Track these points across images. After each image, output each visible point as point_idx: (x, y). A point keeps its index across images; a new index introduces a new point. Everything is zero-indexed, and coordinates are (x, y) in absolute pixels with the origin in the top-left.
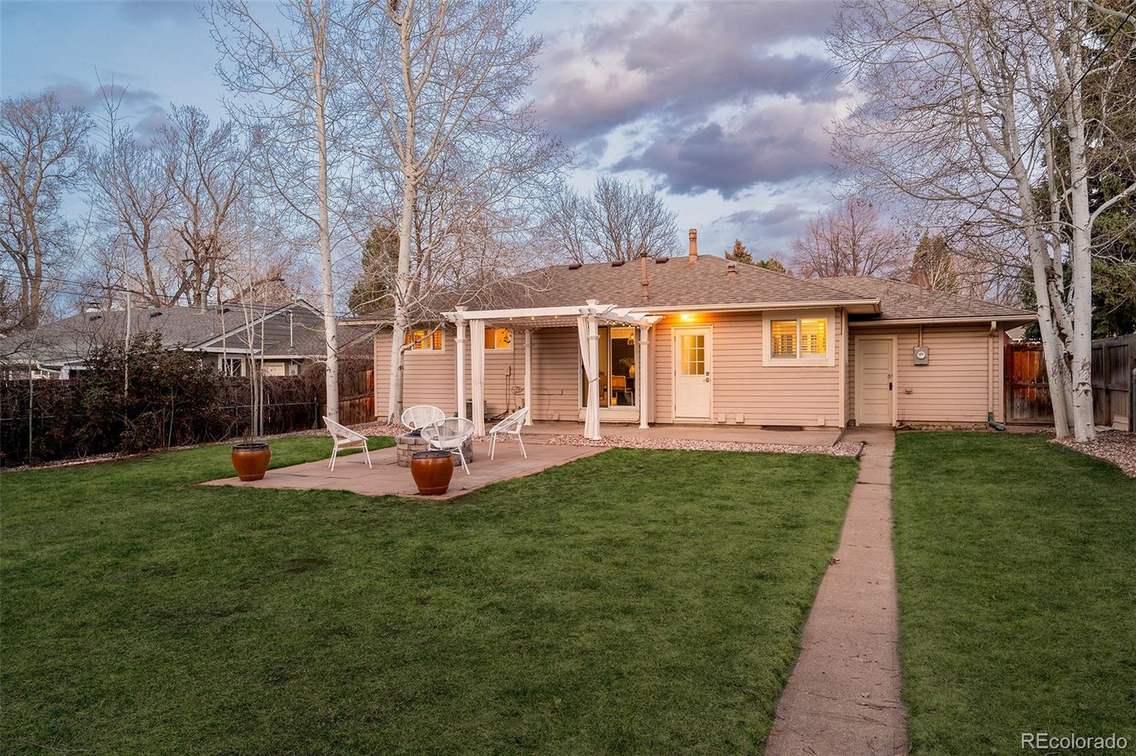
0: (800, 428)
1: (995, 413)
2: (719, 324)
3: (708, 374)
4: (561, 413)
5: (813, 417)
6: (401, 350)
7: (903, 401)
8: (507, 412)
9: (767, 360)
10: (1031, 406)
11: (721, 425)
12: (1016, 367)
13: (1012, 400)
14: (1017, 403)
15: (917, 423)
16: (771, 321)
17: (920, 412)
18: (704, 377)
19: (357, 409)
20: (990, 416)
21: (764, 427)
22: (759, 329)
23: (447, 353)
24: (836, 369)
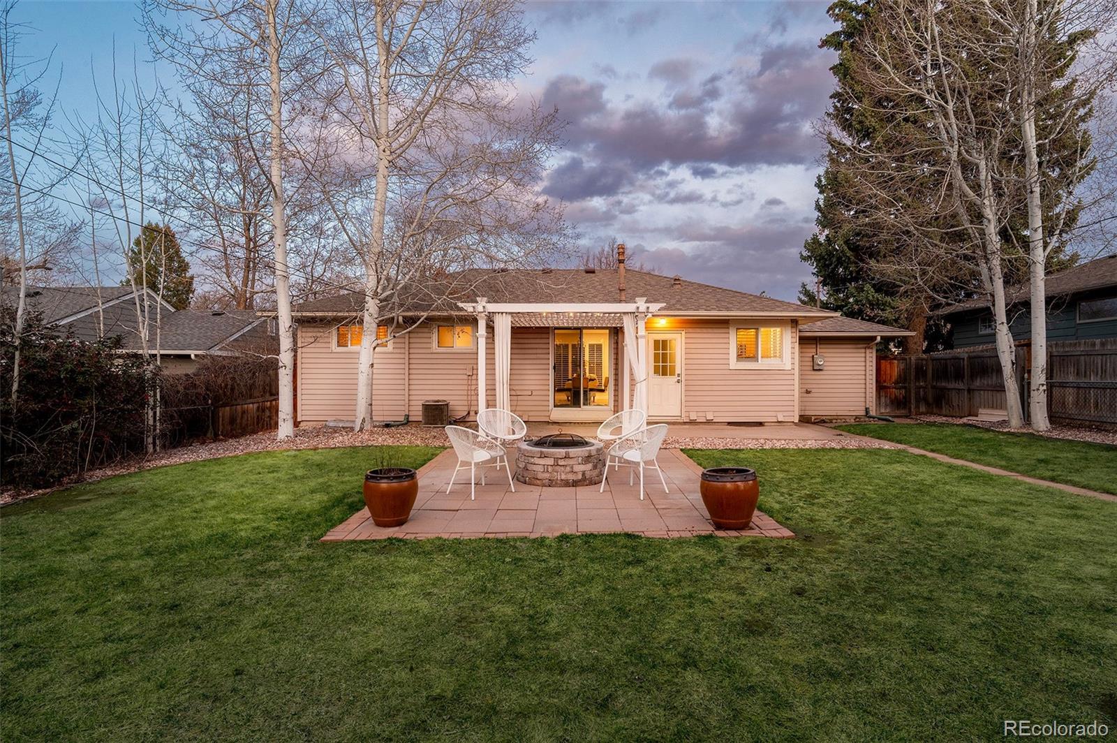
0: (761, 424)
1: (871, 409)
2: (690, 330)
3: (679, 375)
4: (531, 414)
5: (774, 414)
6: (374, 345)
7: (805, 400)
8: (469, 413)
9: (733, 363)
10: (892, 402)
11: (692, 422)
12: (882, 373)
13: (880, 398)
14: (883, 399)
15: (829, 417)
16: (737, 329)
17: (816, 408)
18: (675, 378)
19: (267, 413)
20: (867, 410)
21: (729, 424)
22: (726, 335)
23: (396, 351)
24: (792, 372)
